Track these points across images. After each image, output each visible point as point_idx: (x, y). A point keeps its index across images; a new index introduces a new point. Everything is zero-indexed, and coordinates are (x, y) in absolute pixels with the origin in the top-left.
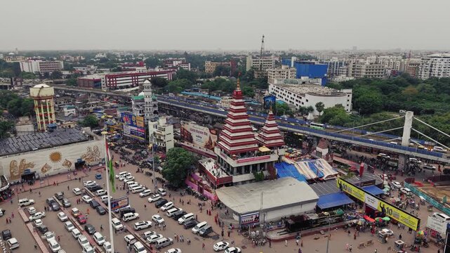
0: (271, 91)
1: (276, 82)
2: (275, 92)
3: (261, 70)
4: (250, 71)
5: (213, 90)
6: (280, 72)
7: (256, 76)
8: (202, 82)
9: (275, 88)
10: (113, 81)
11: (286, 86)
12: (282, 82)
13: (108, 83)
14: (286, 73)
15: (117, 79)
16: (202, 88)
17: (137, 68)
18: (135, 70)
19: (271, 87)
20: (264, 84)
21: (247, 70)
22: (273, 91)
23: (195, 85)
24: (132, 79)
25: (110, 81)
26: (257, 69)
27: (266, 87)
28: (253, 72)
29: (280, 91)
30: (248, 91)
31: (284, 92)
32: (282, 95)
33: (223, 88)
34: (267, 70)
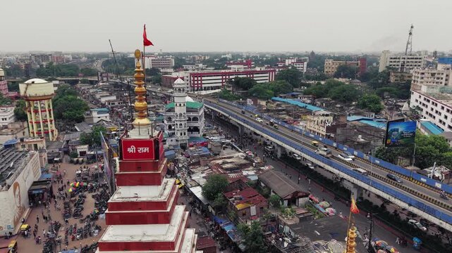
0: (413, 103)
1: (424, 89)
2: (421, 106)
3: (402, 72)
4: (384, 72)
5: (318, 98)
6: (433, 75)
7: (392, 79)
8: (308, 85)
9: (422, 100)
10: (197, 80)
11: (444, 98)
12: (436, 91)
13: (192, 82)
14: (444, 76)
15: (203, 78)
16: (305, 93)
17: (232, 66)
18: (230, 69)
19: (414, 96)
20: (404, 92)
21: (380, 71)
22: (418, 104)
23: (298, 90)
24: (222, 79)
25: (194, 80)
26: (395, 70)
27: (406, 97)
28: (389, 74)
29: (430, 105)
30: (370, 102)
31: (439, 108)
32: (433, 113)
33: (333, 95)
34: (411, 71)
